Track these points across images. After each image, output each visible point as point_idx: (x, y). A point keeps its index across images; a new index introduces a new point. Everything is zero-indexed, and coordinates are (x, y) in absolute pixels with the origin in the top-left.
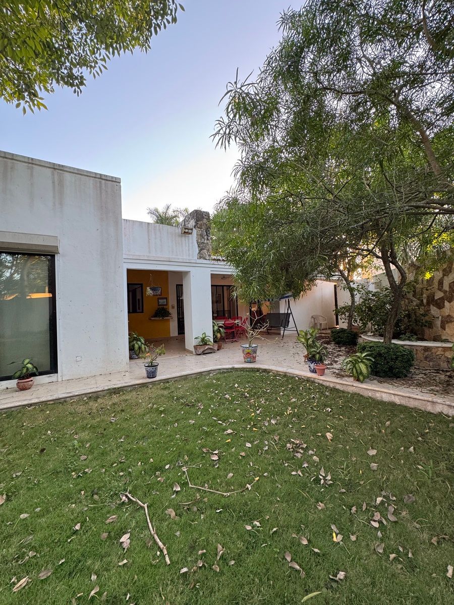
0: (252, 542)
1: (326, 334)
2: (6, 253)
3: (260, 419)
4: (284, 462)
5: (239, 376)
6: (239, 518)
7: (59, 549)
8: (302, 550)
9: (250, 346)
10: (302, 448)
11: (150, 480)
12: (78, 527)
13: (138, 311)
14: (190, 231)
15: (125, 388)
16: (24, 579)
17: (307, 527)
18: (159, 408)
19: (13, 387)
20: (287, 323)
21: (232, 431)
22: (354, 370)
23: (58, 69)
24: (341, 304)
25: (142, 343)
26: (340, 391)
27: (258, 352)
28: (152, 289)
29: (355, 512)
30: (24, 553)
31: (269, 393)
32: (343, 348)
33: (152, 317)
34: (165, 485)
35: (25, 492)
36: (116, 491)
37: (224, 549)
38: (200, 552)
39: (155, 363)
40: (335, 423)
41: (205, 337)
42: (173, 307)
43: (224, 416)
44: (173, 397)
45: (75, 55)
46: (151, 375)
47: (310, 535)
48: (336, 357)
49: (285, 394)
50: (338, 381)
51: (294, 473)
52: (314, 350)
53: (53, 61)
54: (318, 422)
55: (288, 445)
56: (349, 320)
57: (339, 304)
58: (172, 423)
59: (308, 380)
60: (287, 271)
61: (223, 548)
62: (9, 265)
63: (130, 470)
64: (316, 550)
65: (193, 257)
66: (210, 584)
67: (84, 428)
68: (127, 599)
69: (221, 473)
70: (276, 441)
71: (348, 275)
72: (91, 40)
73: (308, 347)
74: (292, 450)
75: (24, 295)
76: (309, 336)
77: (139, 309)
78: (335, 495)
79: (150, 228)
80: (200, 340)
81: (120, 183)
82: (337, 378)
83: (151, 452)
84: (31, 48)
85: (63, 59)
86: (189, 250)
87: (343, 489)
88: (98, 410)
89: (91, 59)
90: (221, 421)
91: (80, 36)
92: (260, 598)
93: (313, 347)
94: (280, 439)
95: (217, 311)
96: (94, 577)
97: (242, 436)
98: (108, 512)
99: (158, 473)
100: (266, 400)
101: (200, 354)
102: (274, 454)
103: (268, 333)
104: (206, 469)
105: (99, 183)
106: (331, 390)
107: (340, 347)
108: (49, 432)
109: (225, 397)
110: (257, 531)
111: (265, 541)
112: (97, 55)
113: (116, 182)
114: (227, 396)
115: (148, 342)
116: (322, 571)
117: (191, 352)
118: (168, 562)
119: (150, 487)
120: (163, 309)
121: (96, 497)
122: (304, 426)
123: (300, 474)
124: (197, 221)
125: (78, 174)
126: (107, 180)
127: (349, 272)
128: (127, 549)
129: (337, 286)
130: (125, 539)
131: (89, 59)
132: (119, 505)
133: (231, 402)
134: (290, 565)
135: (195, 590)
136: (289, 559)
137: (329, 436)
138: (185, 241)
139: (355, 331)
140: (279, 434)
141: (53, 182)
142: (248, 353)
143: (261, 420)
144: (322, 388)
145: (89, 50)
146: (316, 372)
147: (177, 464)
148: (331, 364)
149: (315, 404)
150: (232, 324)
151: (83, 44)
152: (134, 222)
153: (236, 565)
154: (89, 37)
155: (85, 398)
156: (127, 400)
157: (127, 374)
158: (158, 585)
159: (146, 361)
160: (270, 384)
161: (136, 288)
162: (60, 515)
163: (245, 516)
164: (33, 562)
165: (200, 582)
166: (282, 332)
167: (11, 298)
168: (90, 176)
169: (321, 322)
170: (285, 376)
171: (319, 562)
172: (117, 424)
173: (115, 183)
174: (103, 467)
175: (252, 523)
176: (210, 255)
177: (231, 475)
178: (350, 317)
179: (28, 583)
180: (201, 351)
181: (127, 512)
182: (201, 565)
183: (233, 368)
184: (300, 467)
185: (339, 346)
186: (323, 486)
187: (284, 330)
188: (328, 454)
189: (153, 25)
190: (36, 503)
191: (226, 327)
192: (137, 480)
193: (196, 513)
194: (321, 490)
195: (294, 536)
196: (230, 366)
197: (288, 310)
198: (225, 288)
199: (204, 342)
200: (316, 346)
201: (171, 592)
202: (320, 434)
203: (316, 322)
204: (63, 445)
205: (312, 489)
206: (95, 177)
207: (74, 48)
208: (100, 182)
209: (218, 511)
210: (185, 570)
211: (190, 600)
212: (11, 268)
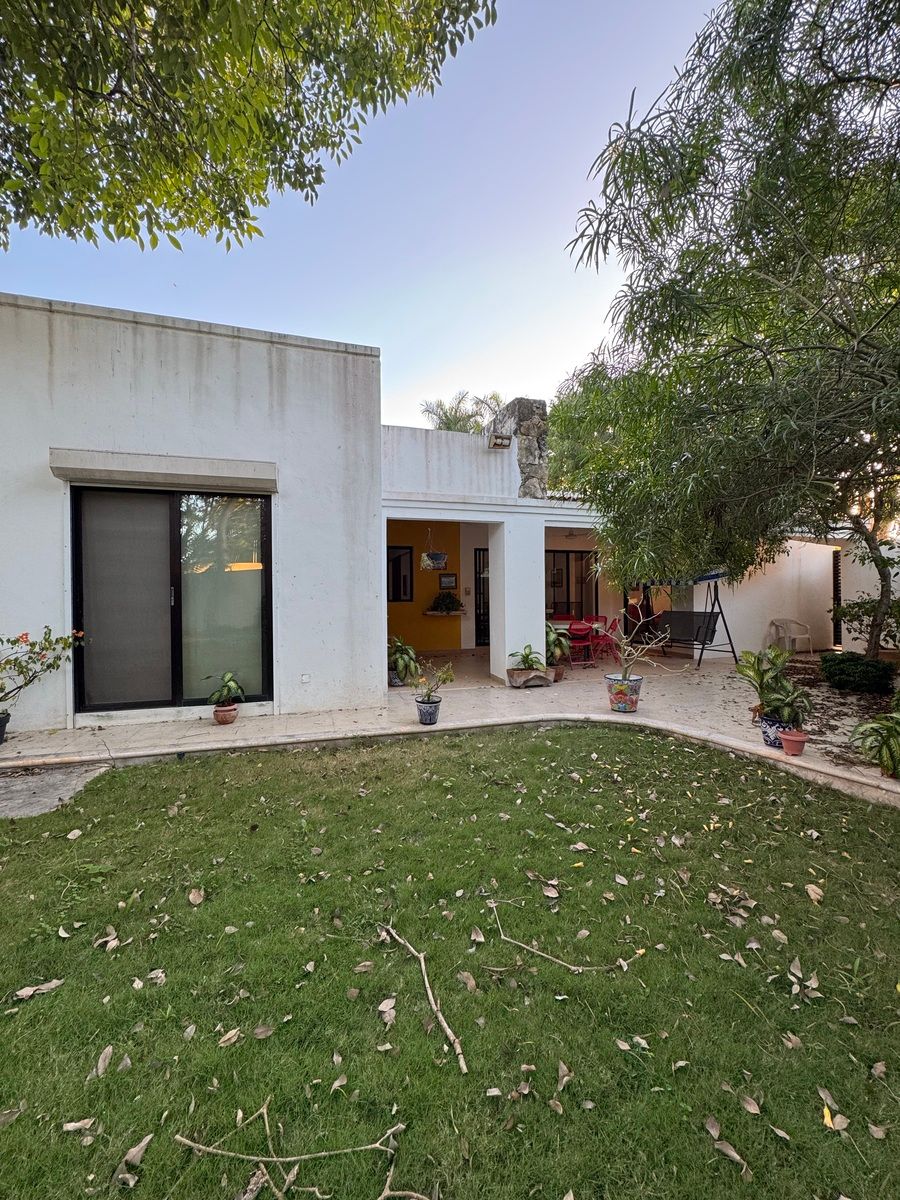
0: (631, 1078)
1: (807, 663)
2: (195, 493)
3: (646, 830)
4: (703, 929)
5: (599, 738)
6: (604, 1022)
7: (282, 997)
8: (747, 1123)
9: (625, 678)
10: (746, 908)
11: (429, 911)
12: (310, 967)
13: (403, 597)
14: (506, 442)
15: (381, 738)
16: (234, 1031)
17: (756, 1077)
18: (443, 781)
19: (208, 717)
20: (709, 634)
21: (586, 847)
22: (885, 751)
23: (281, 162)
24: (849, 596)
25: (411, 659)
26: (843, 794)
27: (642, 693)
28: (431, 557)
29: (882, 1075)
30: (232, 990)
31: (666, 779)
32: (852, 699)
33: (428, 610)
34: (455, 926)
35: (230, 891)
36: (369, 918)
37: (572, 1074)
38: (524, 1067)
39: (435, 696)
40: (829, 864)
41: (531, 653)
42: (468, 593)
43: (569, 814)
44: (469, 765)
45: (308, 128)
46: (428, 718)
47: (766, 1096)
48: (833, 717)
49: (703, 786)
50: (839, 771)
51: (725, 956)
52: (781, 697)
53: (274, 149)
54: (785, 857)
55: (712, 895)
56: (871, 633)
57: (843, 596)
58: (468, 813)
59: (760, 762)
60: (719, 519)
61: (570, 1071)
62: (201, 514)
63: (393, 886)
64: (781, 1133)
65: (510, 494)
66: (545, 1131)
67: (315, 800)
68: (393, 1113)
69: (565, 925)
70: (682, 882)
71: (876, 528)
72: (335, 93)
73: (763, 689)
74: (721, 907)
75: (221, 565)
76: (765, 666)
77: (405, 594)
78: (829, 1024)
79: (430, 439)
80: (519, 658)
81: (378, 356)
82: (837, 765)
83: (429, 862)
84: (243, 130)
85: (288, 139)
86: (502, 479)
87: (849, 1015)
88: (336, 772)
89: (334, 129)
90: (563, 823)
91: (316, 90)
92: (649, 1191)
93: (774, 691)
94: (691, 879)
95: (555, 603)
96: (337, 1059)
97: (607, 861)
98: (359, 953)
99: (442, 901)
100: (661, 793)
101: (519, 688)
102: (679, 908)
103: (664, 654)
104: (534, 912)
105: (342, 361)
106: (820, 790)
107: (843, 695)
108: (263, 799)
109: (570, 777)
110: (641, 1056)
111: (657, 1082)
112: (344, 120)
113: (371, 355)
114: (575, 775)
115: (422, 657)
116: (796, 1181)
117: (501, 682)
118: (465, 1069)
119: (429, 926)
120: (449, 595)
121: (337, 922)
122: (750, 861)
123: (742, 961)
124: (521, 420)
125: (309, 348)
126: (356, 354)
127: (877, 520)
128: (391, 1025)
129: (842, 554)
130: (387, 1006)
131: (331, 130)
132: (376, 944)
133: (583, 789)
134: (716, 1146)
135: (516, 1136)
136: (715, 1133)
137: (814, 891)
138: (496, 461)
139: (887, 660)
140: (690, 869)
141: (270, 367)
142: (620, 692)
143: (649, 833)
144: (796, 785)
145: (331, 112)
146: (780, 747)
147: (477, 893)
148: (821, 733)
149: (778, 817)
150: (586, 629)
151: (322, 103)
152: (401, 429)
153: (597, 1113)
154: (331, 90)
155: (316, 749)
156: (385, 760)
157: (385, 713)
158: (446, 1104)
159: (419, 691)
160: (668, 761)
161: (400, 556)
162: (283, 941)
163: (615, 1020)
164: (246, 1008)
165: (523, 1123)
166: (697, 654)
167: (203, 570)
168: (328, 350)
169: (793, 636)
170: (704, 747)
171: (786, 1160)
172: (369, 802)
173: (370, 359)
174: (348, 872)
175: (631, 1038)
176: (544, 490)
177: (584, 933)
178: (876, 627)
179: (239, 1039)
180: (521, 680)
181: (389, 961)
182: (526, 1092)
183: (587, 721)
184: (741, 947)
185: (841, 694)
186: (797, 998)
187: (703, 649)
188: (811, 932)
189: (449, 36)
190: (247, 913)
191: (573, 636)
192: (406, 906)
193: (515, 991)
194: (792, 1005)
195: (726, 1088)
196: (581, 716)
197: (713, 605)
198: (572, 556)
199: (527, 664)
200: (783, 688)
201: (469, 1124)
202: (790, 885)
203: (781, 635)
204: (284, 824)
205: (771, 999)
206: (337, 351)
207: (305, 115)
208: (345, 360)
209: (560, 998)
210: (494, 1092)
211: (507, 1150)
212: (203, 519)
